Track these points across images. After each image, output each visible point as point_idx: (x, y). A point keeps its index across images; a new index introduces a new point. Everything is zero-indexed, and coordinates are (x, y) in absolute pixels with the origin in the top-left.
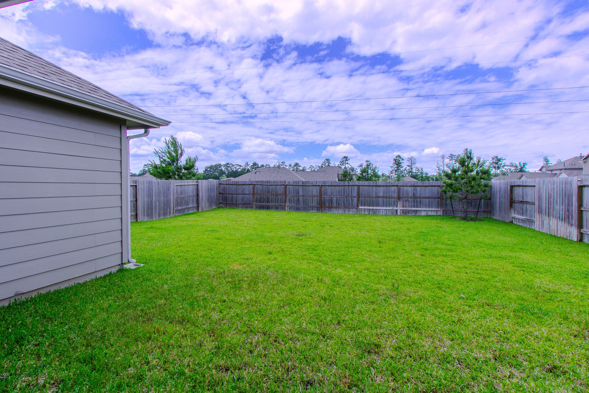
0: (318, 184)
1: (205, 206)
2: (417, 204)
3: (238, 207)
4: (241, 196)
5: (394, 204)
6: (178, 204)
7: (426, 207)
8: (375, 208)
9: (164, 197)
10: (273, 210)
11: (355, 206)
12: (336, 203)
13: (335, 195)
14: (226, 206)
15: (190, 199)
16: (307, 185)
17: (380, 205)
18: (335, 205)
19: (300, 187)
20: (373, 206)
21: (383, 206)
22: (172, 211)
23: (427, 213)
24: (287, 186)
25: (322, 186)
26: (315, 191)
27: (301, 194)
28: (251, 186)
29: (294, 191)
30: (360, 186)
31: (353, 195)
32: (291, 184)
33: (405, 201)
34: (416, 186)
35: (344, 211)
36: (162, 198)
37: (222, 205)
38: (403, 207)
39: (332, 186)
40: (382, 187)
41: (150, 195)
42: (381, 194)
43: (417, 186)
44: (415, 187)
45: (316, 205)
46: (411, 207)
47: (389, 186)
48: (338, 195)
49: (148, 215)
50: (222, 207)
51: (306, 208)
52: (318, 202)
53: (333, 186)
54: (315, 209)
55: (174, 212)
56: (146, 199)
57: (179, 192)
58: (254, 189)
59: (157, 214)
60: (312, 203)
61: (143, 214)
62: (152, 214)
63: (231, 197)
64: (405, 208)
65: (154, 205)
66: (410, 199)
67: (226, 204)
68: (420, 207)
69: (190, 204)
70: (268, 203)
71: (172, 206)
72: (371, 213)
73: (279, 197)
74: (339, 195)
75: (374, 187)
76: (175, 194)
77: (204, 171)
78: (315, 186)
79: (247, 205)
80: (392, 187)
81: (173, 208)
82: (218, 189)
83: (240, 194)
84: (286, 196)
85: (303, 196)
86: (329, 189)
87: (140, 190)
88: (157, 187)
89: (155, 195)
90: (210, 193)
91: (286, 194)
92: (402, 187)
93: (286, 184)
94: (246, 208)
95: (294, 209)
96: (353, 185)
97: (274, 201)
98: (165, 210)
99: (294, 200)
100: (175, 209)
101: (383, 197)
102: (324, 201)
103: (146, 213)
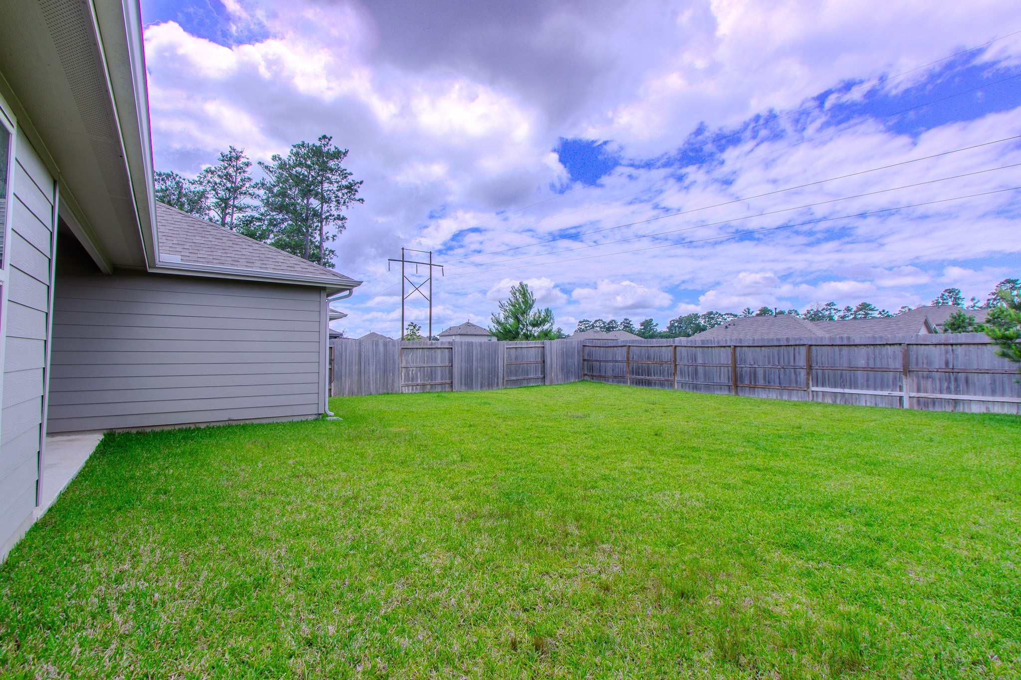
0: (728, 344)
1: (557, 377)
2: (957, 387)
3: (608, 381)
4: (611, 364)
5: (894, 384)
6: (510, 373)
7: (983, 395)
8: (847, 391)
9: (489, 362)
10: (657, 387)
11: (803, 385)
12: (765, 379)
13: (761, 364)
14: (593, 379)
15: (531, 366)
16: (710, 345)
17: (859, 385)
18: (761, 382)
19: (698, 349)
20: (844, 387)
21: (868, 388)
22: (500, 381)
23: (987, 408)
24: (677, 348)
25: (735, 346)
26: (724, 357)
27: (700, 361)
28: (625, 349)
29: (688, 356)
30: (811, 345)
31: (797, 364)
32: (683, 345)
33: (923, 377)
34: (952, 345)
35: (781, 395)
36: (486, 363)
37: (586, 378)
38: (918, 391)
39: (754, 346)
40: (862, 347)
41: (469, 359)
42: (862, 363)
43: (956, 344)
44: (950, 347)
45: (727, 382)
46: (941, 392)
47: (880, 345)
48: (767, 364)
49: (465, 385)
50: (587, 381)
51: (709, 387)
52: (730, 377)
53: (756, 346)
54: (724, 389)
55: (503, 383)
56: (463, 364)
57: (513, 357)
58: (628, 353)
59: (479, 384)
60: (720, 377)
61: (460, 382)
62: (472, 384)
63: (598, 366)
64: (922, 395)
65: (474, 371)
66: (937, 375)
67: (592, 376)
68: (967, 393)
69: (531, 373)
70: (648, 376)
71: (501, 375)
72: (838, 401)
73: (665, 366)
74: (769, 363)
75: (845, 349)
76: (505, 359)
77: (668, 328)
78: (724, 347)
79: (619, 379)
80: (888, 347)
81: (502, 377)
82: (581, 353)
83: (610, 361)
84: (676, 366)
85: (704, 365)
86: (749, 354)
87: (456, 353)
88: (479, 350)
89: (477, 359)
90: (565, 359)
91: (675, 360)
92: (915, 346)
93: (676, 344)
94: (619, 382)
95: (689, 387)
96: (796, 345)
97: (657, 372)
98: (490, 379)
99: (688, 370)
100: (506, 379)
101: (864, 369)
102: (741, 375)
103: (463, 382)
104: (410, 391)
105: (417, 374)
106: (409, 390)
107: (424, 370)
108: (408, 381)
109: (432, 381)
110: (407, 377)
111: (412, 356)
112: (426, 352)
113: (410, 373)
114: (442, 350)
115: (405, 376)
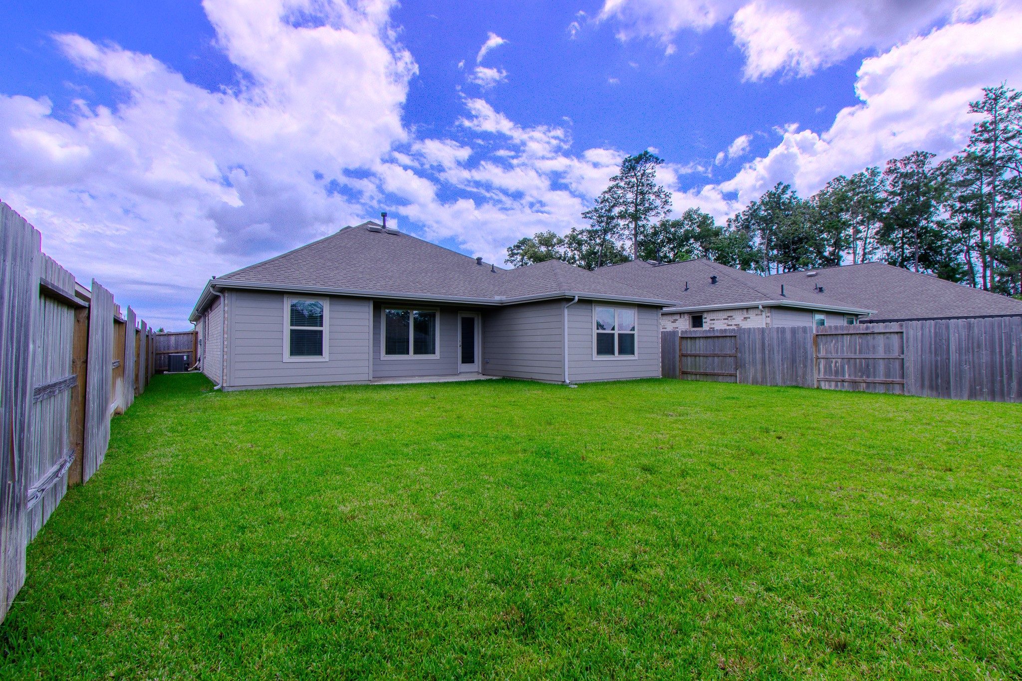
41: (940, 348)
49: (932, 388)
56: (928, 356)
65: (953, 369)
87: (911, 340)
89: (958, 350)
103: (927, 383)
104: (833, 388)
105: (843, 368)
106: (830, 386)
107: (855, 363)
108: (831, 373)
109: (868, 377)
110: (828, 369)
111: (835, 344)
112: (858, 340)
113: (833, 365)
114: (888, 335)
115: (825, 368)
